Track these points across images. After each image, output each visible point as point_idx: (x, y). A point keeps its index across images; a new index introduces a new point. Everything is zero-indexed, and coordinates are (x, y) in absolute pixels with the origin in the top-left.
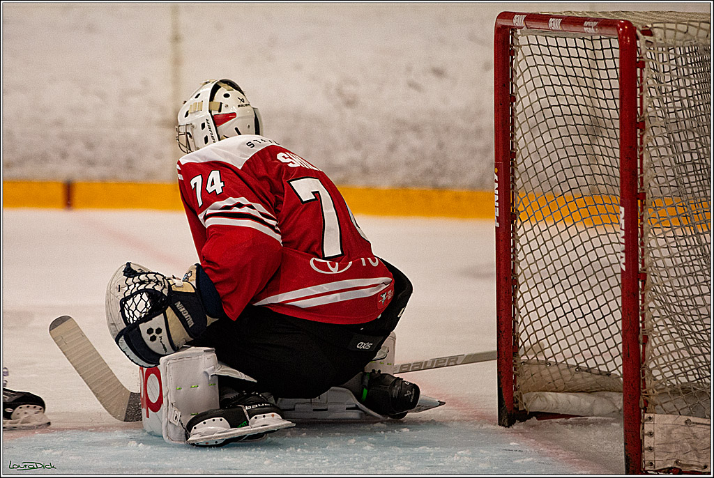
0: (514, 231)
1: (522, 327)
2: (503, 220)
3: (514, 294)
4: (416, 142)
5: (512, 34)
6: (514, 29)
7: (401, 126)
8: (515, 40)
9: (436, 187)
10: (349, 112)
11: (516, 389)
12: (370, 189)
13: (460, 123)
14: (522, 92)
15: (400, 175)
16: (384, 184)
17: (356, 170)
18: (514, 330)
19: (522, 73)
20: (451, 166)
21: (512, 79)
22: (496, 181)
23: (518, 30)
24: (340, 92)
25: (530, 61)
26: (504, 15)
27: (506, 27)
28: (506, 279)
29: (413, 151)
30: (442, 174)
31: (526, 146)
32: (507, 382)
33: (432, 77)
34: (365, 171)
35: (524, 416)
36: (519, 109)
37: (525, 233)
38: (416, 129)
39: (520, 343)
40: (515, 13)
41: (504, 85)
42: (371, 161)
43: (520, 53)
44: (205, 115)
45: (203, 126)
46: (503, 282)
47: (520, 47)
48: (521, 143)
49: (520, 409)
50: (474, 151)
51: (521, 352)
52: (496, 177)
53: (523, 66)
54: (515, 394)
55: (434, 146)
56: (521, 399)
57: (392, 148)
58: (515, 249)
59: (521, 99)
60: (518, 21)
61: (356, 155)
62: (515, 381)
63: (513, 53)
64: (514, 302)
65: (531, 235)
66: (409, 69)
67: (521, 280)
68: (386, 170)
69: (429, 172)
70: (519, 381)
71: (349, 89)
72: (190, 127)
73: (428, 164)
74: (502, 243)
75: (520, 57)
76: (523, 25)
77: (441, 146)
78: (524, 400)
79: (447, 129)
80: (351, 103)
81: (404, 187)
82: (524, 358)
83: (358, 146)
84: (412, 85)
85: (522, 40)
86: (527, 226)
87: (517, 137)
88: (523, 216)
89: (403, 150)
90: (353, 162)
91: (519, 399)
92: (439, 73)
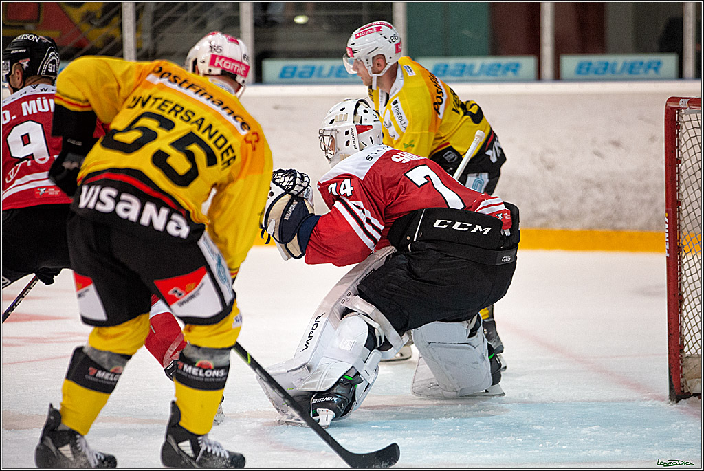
0: (680, 259)
1: (686, 331)
2: (672, 251)
3: (680, 307)
4: (599, 196)
5: (678, 113)
6: (679, 109)
7: (590, 184)
8: (680, 118)
9: (614, 229)
10: (549, 173)
11: (682, 377)
12: (565, 231)
13: (633, 181)
14: (686, 156)
15: (587, 220)
16: (576, 227)
17: (555, 217)
18: (681, 333)
19: (686, 142)
20: (626, 213)
21: (678, 147)
22: (666, 223)
23: (683, 110)
24: (542, 160)
25: (692, 133)
26: (671, 100)
27: (674, 108)
28: (675, 295)
29: (598, 202)
30: (620, 219)
31: (689, 196)
32: (676, 371)
33: (611, 147)
34: (562, 217)
35: (687, 396)
36: (683, 168)
37: (688, 261)
38: (600, 186)
39: (685, 343)
40: (681, 98)
41: (672, 152)
42: (566, 210)
43: (684, 127)
44: (350, 124)
45: (347, 133)
46: (672, 298)
47: (684, 122)
48: (685, 195)
49: (685, 392)
50: (642, 202)
51: (686, 349)
52: (667, 220)
53: (686, 137)
54: (682, 380)
55: (613, 198)
56: (686, 384)
57: (582, 200)
58: (681, 273)
59: (685, 161)
60: (683, 103)
61: (556, 206)
62: (681, 371)
63: (679, 127)
64: (680, 312)
65: (691, 263)
66: (594, 141)
67: (685, 296)
68: (577, 217)
69: (609, 217)
70: (685, 371)
71: (550, 157)
72: (334, 132)
73: (609, 212)
74: (671, 268)
75: (684, 130)
76: (687, 106)
77: (618, 198)
78: (689, 385)
79: (623, 186)
80: (550, 167)
81: (591, 229)
82: (689, 353)
83: (556, 199)
84: (597, 153)
85: (686, 118)
86: (690, 257)
87: (682, 190)
88: (686, 249)
89: (590, 202)
90: (552, 211)
91: (684, 384)
92: (616, 144)
